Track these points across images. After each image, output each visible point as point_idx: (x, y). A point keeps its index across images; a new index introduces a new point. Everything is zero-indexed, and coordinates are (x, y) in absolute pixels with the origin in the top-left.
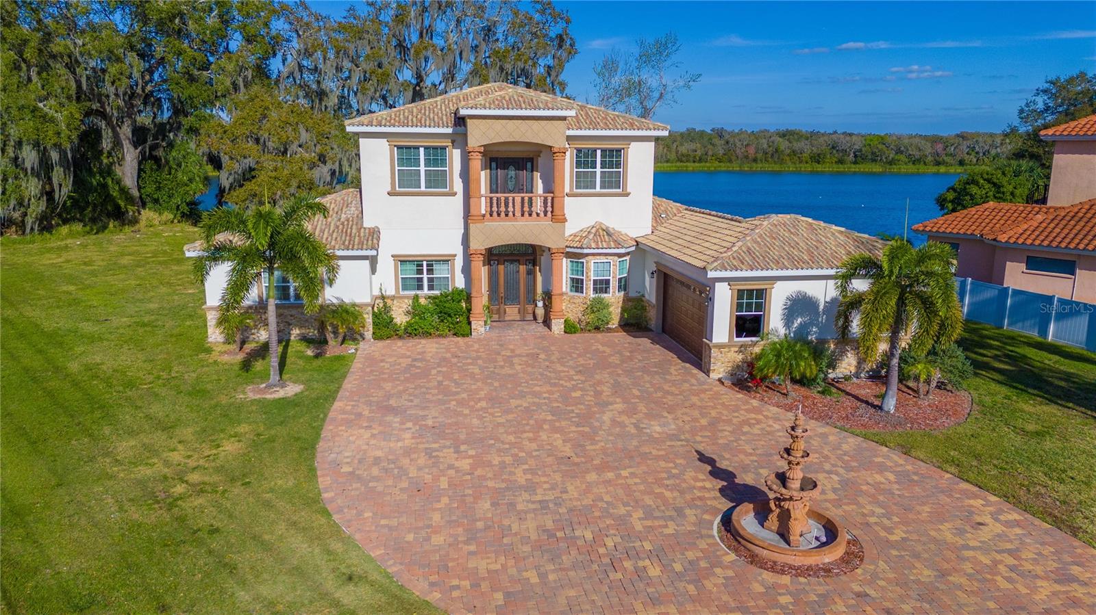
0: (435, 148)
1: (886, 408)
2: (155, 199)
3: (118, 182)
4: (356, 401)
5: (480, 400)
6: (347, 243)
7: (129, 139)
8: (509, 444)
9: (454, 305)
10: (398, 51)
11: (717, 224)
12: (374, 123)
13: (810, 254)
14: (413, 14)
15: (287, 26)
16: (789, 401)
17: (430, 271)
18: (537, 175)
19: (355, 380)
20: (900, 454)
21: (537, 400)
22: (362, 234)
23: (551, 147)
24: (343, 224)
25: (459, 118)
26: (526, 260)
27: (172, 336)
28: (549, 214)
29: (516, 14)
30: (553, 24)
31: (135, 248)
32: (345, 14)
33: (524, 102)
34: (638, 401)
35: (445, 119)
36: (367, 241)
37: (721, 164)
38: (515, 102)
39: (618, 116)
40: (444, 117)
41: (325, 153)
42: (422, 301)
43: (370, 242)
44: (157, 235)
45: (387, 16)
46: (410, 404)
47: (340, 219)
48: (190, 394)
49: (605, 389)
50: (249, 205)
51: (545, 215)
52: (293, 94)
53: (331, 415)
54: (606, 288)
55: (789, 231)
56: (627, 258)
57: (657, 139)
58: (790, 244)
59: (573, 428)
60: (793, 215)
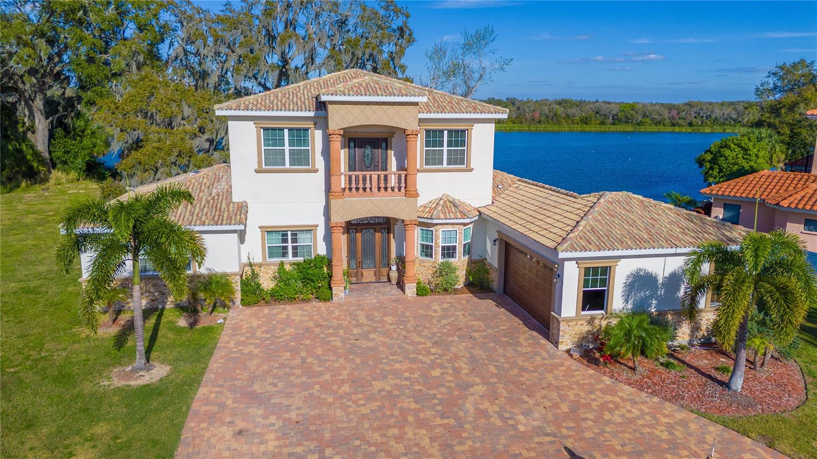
0: (299, 130)
1: (734, 387)
2: (63, 161)
3: (32, 147)
4: (220, 386)
5: (343, 382)
6: (216, 218)
7: (41, 111)
8: (375, 445)
9: (316, 271)
10: (266, 39)
11: (552, 198)
12: (242, 108)
13: (649, 232)
14: (279, 9)
15: (173, 18)
16: (637, 377)
17: (294, 240)
18: (391, 153)
19: (222, 357)
20: (764, 446)
21: (398, 381)
22: (231, 209)
23: (405, 130)
24: (213, 199)
25: (320, 102)
26: (381, 228)
27: (51, 305)
28: (403, 190)
29: (364, 10)
30: (395, 18)
31: (40, 206)
32: (222, 8)
33: (380, 89)
34: (495, 380)
35: (307, 104)
36: (236, 215)
37: (515, 125)
38: (372, 89)
39: (462, 100)
40: (307, 101)
41: (205, 125)
42: (288, 267)
43: (238, 217)
44: (63, 192)
45: (258, 11)
46: (274, 389)
47: (211, 194)
48: (55, 380)
49: (462, 365)
50: (136, 171)
51: (399, 190)
52: (179, 74)
53: (195, 406)
54: (453, 253)
55: (625, 208)
56: (471, 226)
57: (498, 122)
58: (628, 222)
59: (439, 421)
60: (625, 193)
